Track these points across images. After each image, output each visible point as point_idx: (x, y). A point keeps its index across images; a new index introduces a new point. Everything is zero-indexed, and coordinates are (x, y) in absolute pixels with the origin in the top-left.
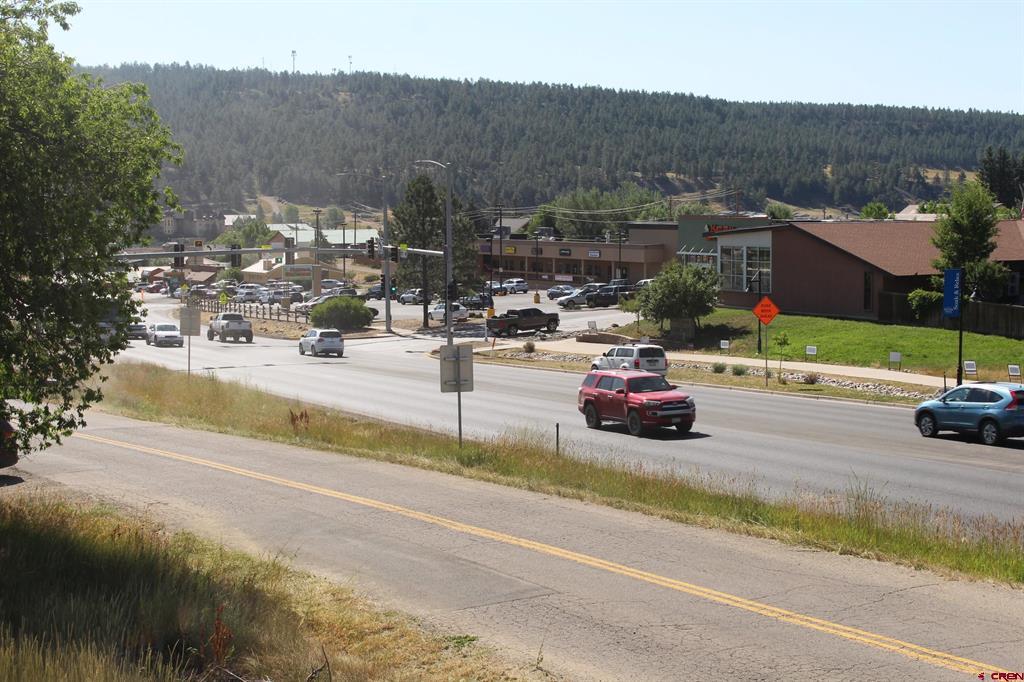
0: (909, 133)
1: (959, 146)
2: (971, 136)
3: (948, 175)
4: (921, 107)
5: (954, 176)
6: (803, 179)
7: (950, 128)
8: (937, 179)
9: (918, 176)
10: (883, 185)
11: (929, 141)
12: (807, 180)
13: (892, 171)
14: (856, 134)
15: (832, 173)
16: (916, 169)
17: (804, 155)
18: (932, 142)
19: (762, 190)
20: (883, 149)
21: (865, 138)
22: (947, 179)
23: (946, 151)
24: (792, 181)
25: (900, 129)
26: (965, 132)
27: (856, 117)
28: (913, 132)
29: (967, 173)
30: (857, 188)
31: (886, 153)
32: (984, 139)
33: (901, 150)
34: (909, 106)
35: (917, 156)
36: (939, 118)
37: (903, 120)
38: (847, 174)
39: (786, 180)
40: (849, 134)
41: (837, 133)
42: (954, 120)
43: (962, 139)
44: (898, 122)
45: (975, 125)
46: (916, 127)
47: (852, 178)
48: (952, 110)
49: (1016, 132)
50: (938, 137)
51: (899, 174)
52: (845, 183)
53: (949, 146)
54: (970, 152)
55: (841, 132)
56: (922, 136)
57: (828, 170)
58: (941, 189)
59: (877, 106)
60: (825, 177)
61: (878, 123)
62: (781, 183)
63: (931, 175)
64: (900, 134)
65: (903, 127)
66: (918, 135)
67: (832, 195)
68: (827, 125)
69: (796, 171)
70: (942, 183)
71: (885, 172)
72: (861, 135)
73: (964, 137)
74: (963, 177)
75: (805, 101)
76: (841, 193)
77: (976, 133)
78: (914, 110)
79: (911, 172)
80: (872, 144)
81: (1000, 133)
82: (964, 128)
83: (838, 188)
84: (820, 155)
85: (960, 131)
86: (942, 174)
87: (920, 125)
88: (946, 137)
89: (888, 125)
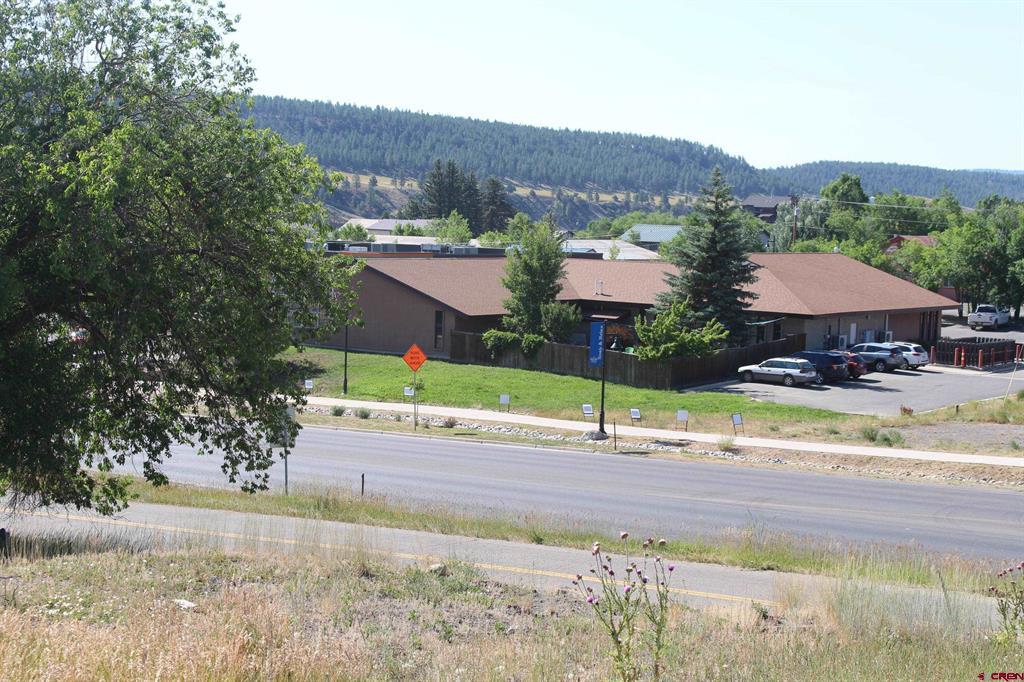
0: (312, 130)
1: (367, 147)
2: (379, 136)
3: (358, 179)
4: (325, 102)
5: (365, 181)
7: (357, 126)
8: (347, 183)
11: (334, 140)
18: (337, 141)
22: (358, 185)
23: (353, 152)
25: (302, 125)
26: (373, 132)
28: (317, 129)
29: (378, 178)
32: (393, 141)
34: (311, 99)
35: (322, 156)
36: (345, 115)
37: (305, 114)
42: (361, 117)
43: (370, 139)
44: (300, 117)
45: (383, 124)
46: (320, 124)
48: (359, 106)
49: (426, 134)
50: (344, 136)
53: (356, 147)
54: (379, 154)
56: (326, 135)
58: (350, 194)
59: (277, 97)
64: (302, 132)
65: (306, 123)
66: (322, 133)
70: (353, 188)
73: (372, 137)
74: (374, 182)
77: (385, 134)
78: (317, 105)
81: (410, 135)
82: (373, 126)
85: (367, 130)
86: (350, 178)
87: (324, 122)
88: (353, 136)
89: (289, 119)
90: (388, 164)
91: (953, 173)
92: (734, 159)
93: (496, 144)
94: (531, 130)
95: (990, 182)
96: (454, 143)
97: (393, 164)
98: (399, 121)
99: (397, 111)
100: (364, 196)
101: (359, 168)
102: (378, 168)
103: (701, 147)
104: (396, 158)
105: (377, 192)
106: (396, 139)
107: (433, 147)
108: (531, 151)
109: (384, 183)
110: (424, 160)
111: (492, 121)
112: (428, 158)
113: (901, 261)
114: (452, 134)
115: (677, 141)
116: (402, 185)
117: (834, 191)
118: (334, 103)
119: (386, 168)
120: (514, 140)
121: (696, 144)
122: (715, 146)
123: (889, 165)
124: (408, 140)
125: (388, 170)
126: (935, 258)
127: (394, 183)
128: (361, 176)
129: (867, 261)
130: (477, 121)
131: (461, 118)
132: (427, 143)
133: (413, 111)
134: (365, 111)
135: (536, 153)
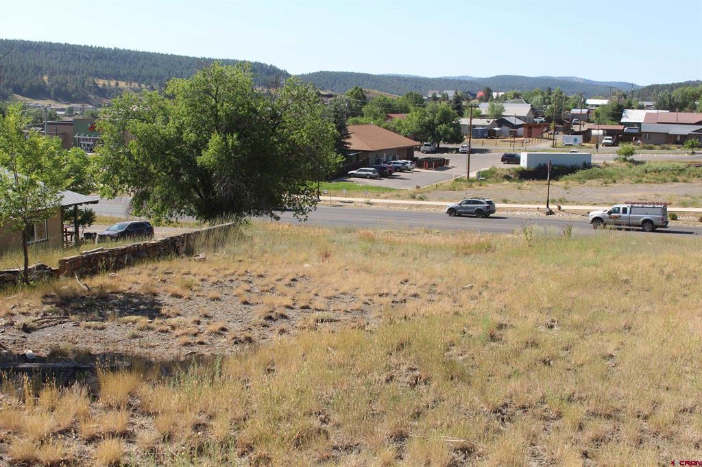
0: (84, 59)
1: (111, 67)
2: (117, 62)
3: (109, 83)
4: (90, 46)
5: (113, 83)
6: (33, 84)
7: (106, 57)
8: (104, 85)
9: (94, 83)
10: (77, 88)
11: (95, 64)
12: (35, 84)
13: (80, 80)
14: (56, 59)
15: (49, 81)
16: (93, 80)
17: (30, 70)
18: (97, 64)
19: (11, 89)
20: (71, 68)
21: (61, 61)
22: (109, 86)
23: (105, 70)
24: (27, 85)
25: (79, 57)
26: (113, 60)
27: (55, 50)
28: (86, 59)
29: (119, 82)
30: (63, 89)
31: (73, 70)
32: (123, 64)
33: (81, 68)
34: (83, 45)
35: (90, 72)
36: (99, 52)
38: (57, 82)
39: (23, 84)
40: (52, 58)
41: (45, 58)
42: (107, 53)
43: (112, 63)
44: (78, 53)
45: (117, 56)
46: (88, 56)
47: (59, 84)
48: (106, 48)
49: (139, 61)
50: (100, 62)
51: (84, 82)
52: (56, 86)
53: (106, 67)
54: (117, 70)
55: (47, 58)
56: (91, 61)
57: (46, 78)
58: (106, 90)
59: (66, 44)
60: (45, 83)
61: (67, 53)
62: (21, 85)
63: (101, 83)
64: (80, 60)
65: (81, 56)
66: (89, 60)
67: (49, 92)
68: (39, 53)
69: (28, 79)
70: (107, 87)
71: (77, 81)
72: (59, 59)
74: (117, 84)
75: (26, 39)
76: (55, 92)
77: (119, 61)
78: (86, 47)
79: (91, 81)
80: (65, 65)
81: (131, 61)
82: (113, 57)
83: (52, 89)
84: (38, 70)
85: (111, 59)
86: (106, 82)
87: (90, 55)
88: (104, 62)
89: (73, 54)
90: (121, 74)
91: (379, 76)
92: (282, 71)
93: (172, 65)
94: (188, 58)
95: (395, 81)
96: (152, 65)
97: (124, 75)
98: (125, 55)
99: (124, 50)
100: (113, 91)
101: (107, 77)
102: (117, 77)
103: (267, 65)
104: (126, 73)
105: (119, 89)
106: (125, 63)
107: (142, 67)
108: (188, 68)
109: (122, 84)
110: (139, 73)
111: (169, 54)
112: (140, 72)
113: (393, 126)
114: (151, 60)
115: (256, 63)
116: (131, 85)
117: (352, 93)
118: (94, 46)
119: (120, 76)
120: (180, 63)
121: (265, 64)
122: (273, 65)
123: (351, 73)
124: (130, 63)
125: (123, 78)
126: (406, 124)
127: (127, 84)
128: (111, 82)
129: (379, 126)
130: (162, 54)
131: (155, 53)
132: (140, 65)
133: (132, 50)
134: (109, 50)
135: (191, 70)
